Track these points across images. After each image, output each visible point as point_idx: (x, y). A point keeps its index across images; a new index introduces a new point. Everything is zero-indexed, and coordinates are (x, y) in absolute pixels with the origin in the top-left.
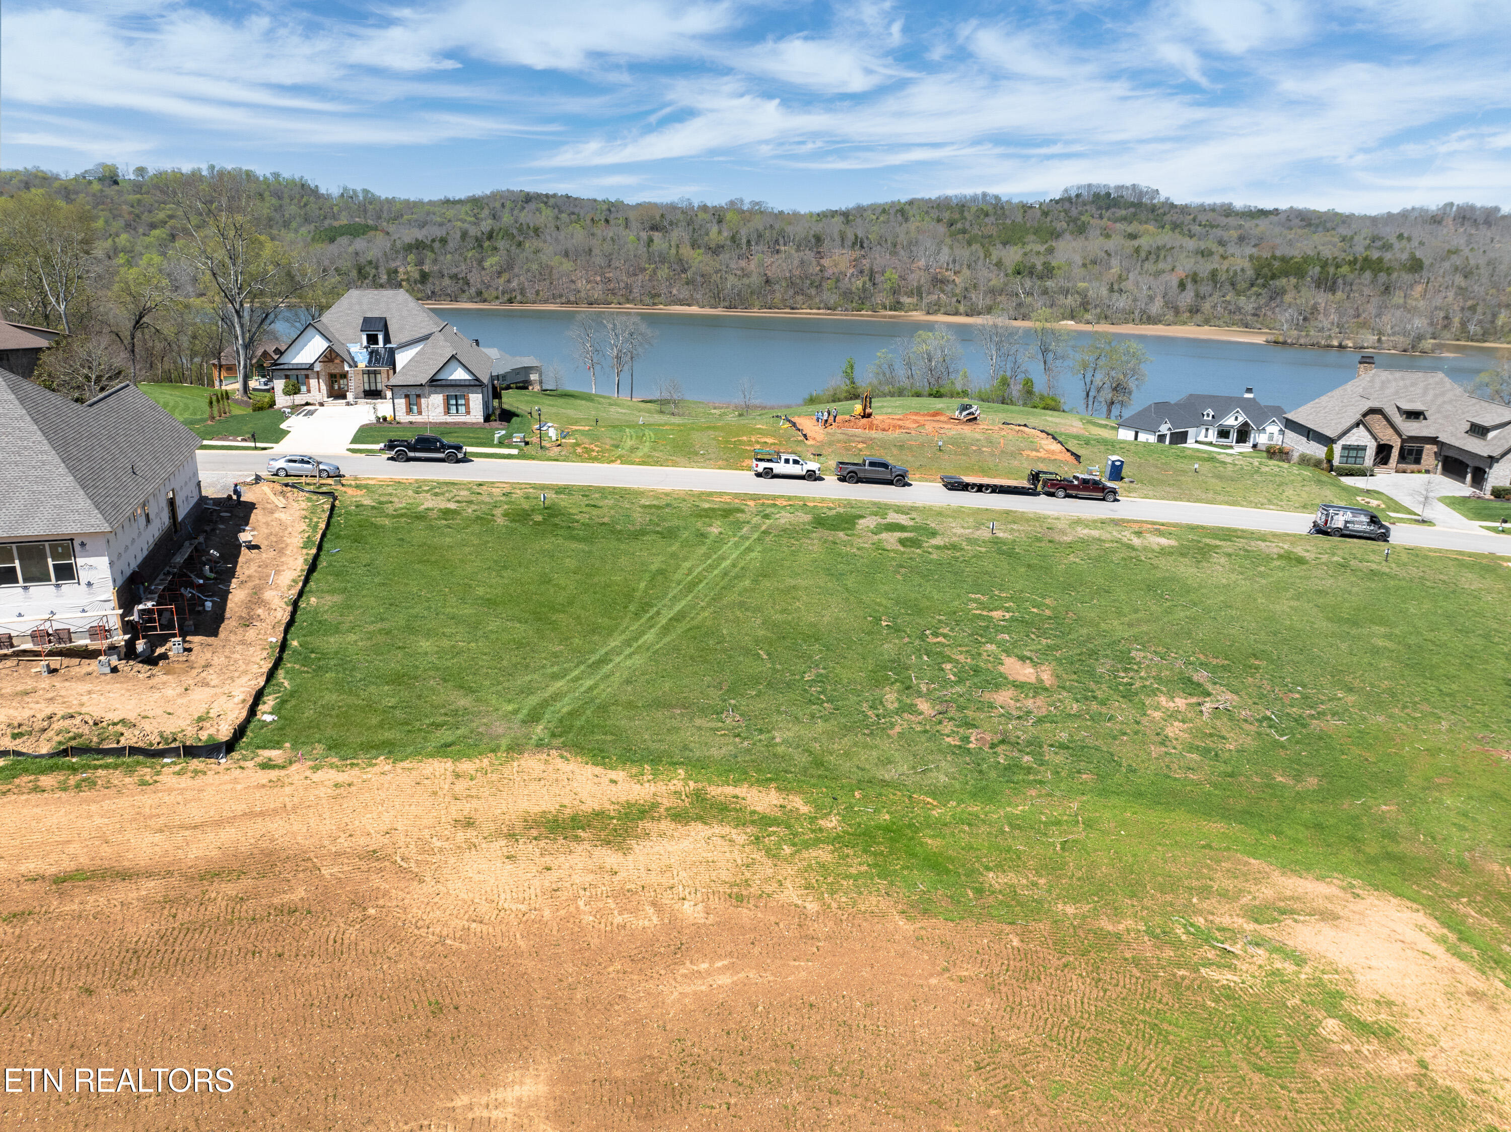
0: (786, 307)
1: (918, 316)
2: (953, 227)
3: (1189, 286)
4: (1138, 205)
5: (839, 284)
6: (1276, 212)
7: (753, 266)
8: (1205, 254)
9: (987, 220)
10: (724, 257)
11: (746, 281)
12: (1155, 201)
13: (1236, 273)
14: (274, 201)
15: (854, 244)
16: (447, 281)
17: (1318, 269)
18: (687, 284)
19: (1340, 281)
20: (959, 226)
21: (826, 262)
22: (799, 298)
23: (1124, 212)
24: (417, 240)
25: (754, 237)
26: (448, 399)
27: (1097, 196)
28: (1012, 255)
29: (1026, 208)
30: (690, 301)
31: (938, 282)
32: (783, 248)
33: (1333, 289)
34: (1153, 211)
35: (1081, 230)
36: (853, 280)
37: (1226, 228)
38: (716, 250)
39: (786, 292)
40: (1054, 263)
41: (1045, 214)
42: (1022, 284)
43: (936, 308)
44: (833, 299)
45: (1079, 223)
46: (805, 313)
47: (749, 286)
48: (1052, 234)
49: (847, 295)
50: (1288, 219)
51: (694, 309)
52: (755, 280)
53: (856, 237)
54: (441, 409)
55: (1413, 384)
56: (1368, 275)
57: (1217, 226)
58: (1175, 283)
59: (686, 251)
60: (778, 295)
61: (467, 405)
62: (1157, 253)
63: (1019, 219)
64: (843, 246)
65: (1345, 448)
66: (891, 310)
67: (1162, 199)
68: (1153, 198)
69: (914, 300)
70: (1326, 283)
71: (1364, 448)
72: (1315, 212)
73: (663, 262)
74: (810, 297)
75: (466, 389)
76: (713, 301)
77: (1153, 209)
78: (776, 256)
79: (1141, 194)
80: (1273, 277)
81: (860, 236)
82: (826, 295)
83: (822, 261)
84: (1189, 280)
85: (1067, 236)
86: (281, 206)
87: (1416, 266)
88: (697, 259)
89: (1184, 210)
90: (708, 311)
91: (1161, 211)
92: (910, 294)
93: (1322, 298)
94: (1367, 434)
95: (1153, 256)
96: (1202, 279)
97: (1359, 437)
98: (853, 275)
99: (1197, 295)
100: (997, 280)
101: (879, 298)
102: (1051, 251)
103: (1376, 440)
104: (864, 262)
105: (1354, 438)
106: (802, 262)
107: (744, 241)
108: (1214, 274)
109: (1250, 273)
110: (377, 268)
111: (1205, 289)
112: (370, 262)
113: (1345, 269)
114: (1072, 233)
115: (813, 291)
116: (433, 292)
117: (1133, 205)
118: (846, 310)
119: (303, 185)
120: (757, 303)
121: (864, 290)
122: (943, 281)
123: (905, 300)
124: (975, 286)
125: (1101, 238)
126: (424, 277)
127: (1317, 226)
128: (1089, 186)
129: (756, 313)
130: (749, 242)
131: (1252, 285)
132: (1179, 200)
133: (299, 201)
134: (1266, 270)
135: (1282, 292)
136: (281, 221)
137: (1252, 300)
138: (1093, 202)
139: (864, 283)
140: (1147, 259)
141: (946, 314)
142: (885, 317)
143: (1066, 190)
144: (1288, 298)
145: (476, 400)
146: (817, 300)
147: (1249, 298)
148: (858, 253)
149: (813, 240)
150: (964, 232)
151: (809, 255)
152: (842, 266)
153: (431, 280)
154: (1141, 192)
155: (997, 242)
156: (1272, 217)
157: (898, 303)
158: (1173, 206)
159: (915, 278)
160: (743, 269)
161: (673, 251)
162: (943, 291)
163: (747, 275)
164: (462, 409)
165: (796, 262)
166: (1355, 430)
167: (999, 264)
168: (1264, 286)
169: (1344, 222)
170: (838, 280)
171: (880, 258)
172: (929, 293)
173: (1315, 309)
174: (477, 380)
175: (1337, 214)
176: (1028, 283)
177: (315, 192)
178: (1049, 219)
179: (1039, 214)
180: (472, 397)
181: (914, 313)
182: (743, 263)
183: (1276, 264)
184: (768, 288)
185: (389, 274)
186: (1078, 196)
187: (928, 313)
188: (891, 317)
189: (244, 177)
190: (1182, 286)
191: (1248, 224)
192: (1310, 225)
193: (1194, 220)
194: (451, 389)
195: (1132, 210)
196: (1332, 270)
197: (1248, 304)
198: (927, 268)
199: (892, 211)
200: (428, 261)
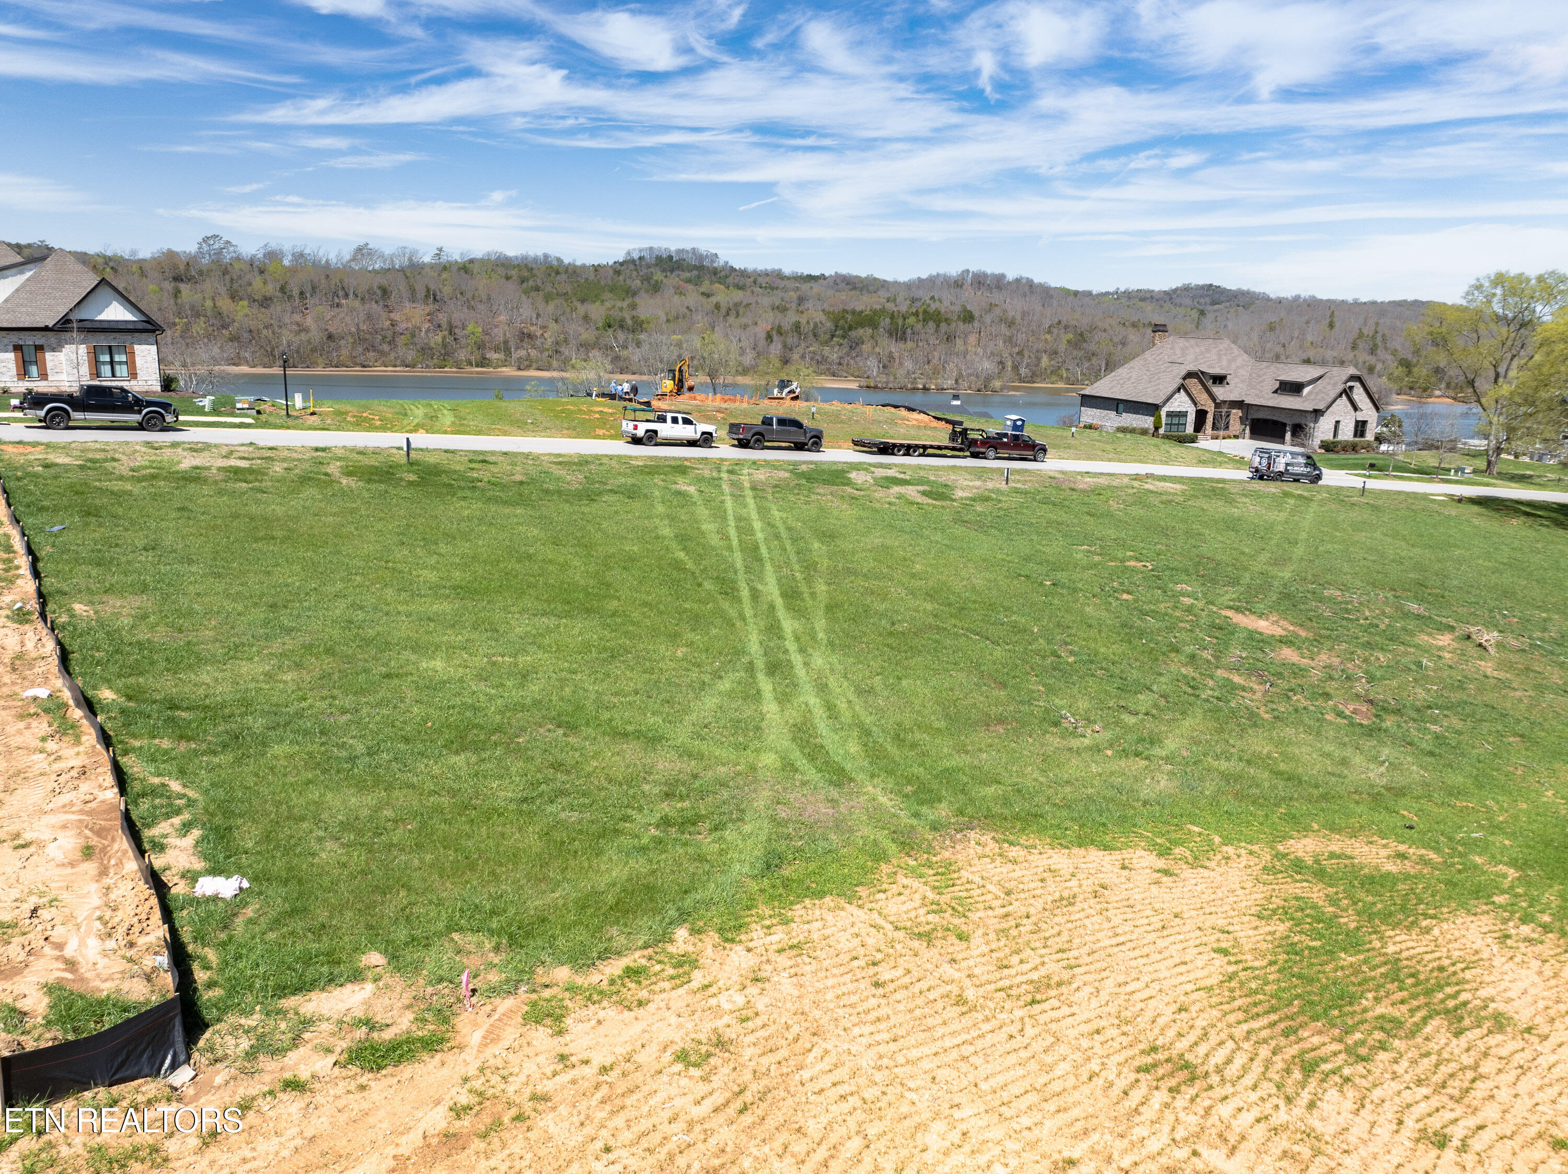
0: (356, 364)
1: (509, 371)
2: (525, 285)
3: (775, 338)
4: (700, 268)
5: (416, 340)
6: (822, 277)
7: (309, 321)
8: (782, 309)
9: (558, 277)
10: (276, 308)
11: (303, 336)
12: (715, 265)
13: (816, 325)
15: (427, 297)
17: (888, 320)
18: (231, 340)
19: (909, 331)
20: (531, 283)
21: (395, 316)
22: (371, 354)
23: (688, 275)
25: (308, 289)
26: (95, 352)
27: (659, 259)
28: (597, 311)
29: (597, 268)
30: (236, 361)
31: (526, 337)
32: (344, 301)
33: (903, 338)
34: (715, 274)
35: (656, 288)
36: (430, 335)
37: (785, 289)
38: (265, 302)
39: (353, 348)
40: (643, 317)
41: (618, 273)
42: (615, 338)
43: (526, 363)
44: (410, 356)
45: (653, 282)
46: (379, 370)
47: (309, 342)
48: (627, 292)
49: (425, 351)
50: (835, 283)
51: (245, 369)
52: (316, 335)
53: (428, 291)
55: (1208, 351)
56: (931, 324)
57: (777, 288)
58: (762, 335)
59: (225, 304)
60: (345, 352)
61: (131, 363)
62: (734, 310)
63: (592, 277)
64: (413, 300)
65: (1170, 415)
66: (477, 366)
67: (722, 263)
68: (713, 261)
69: (501, 356)
70: (899, 333)
71: (1184, 414)
72: (857, 277)
73: (198, 315)
74: (382, 353)
75: (128, 337)
76: (266, 360)
77: (715, 272)
78: (336, 310)
79: (701, 257)
80: (850, 328)
81: (432, 287)
82: (401, 351)
83: (392, 315)
84: (774, 333)
85: (643, 294)
87: (968, 317)
88: (242, 312)
89: (743, 273)
90: (260, 370)
91: (723, 274)
92: (497, 349)
93: (894, 348)
94: (1187, 399)
95: (733, 312)
96: (787, 332)
97: (1181, 403)
98: (428, 331)
99: (785, 346)
100: (587, 335)
101: (462, 355)
102: (633, 307)
103: (1195, 404)
104: (440, 316)
105: (1177, 404)
106: (369, 317)
107: (296, 293)
108: (797, 327)
109: (829, 325)
111: (791, 340)
113: (911, 320)
114: (647, 291)
115: (386, 347)
117: (696, 268)
118: (427, 366)
120: (320, 360)
121: (444, 345)
122: (530, 336)
123: (493, 356)
124: (566, 341)
125: (676, 297)
127: (861, 290)
128: (651, 248)
129: (319, 371)
130: (302, 293)
131: (833, 336)
132: (738, 264)
134: (841, 322)
135: (859, 342)
137: (836, 349)
138: (657, 265)
139: (444, 338)
140: (728, 314)
141: (538, 369)
142: (472, 373)
143: (629, 253)
144: (866, 347)
145: (147, 356)
146: (393, 355)
147: (833, 347)
148: (431, 307)
149: (379, 292)
150: (537, 289)
151: (376, 308)
152: (416, 321)
154: (701, 256)
155: (574, 299)
156: (821, 281)
157: (484, 358)
158: (732, 269)
159: (499, 334)
160: (298, 324)
161: (209, 303)
162: (534, 347)
163: (306, 330)
164: (122, 368)
165: (362, 316)
166: (1177, 395)
167: (586, 318)
168: (844, 337)
169: (883, 286)
170: (413, 336)
171: (458, 313)
172: (517, 348)
173: (891, 357)
174: (149, 321)
175: (875, 279)
176: (621, 336)
178: (621, 278)
179: (611, 272)
180: (140, 349)
181: (504, 369)
182: (297, 317)
183: (849, 317)
184: (332, 344)
186: (641, 258)
187: (519, 369)
188: (477, 373)
190: (769, 337)
191: (805, 287)
192: (855, 288)
193: (755, 282)
194: (101, 336)
195: (695, 273)
196: (900, 322)
197: (833, 354)
198: (510, 323)
199: (454, 269)
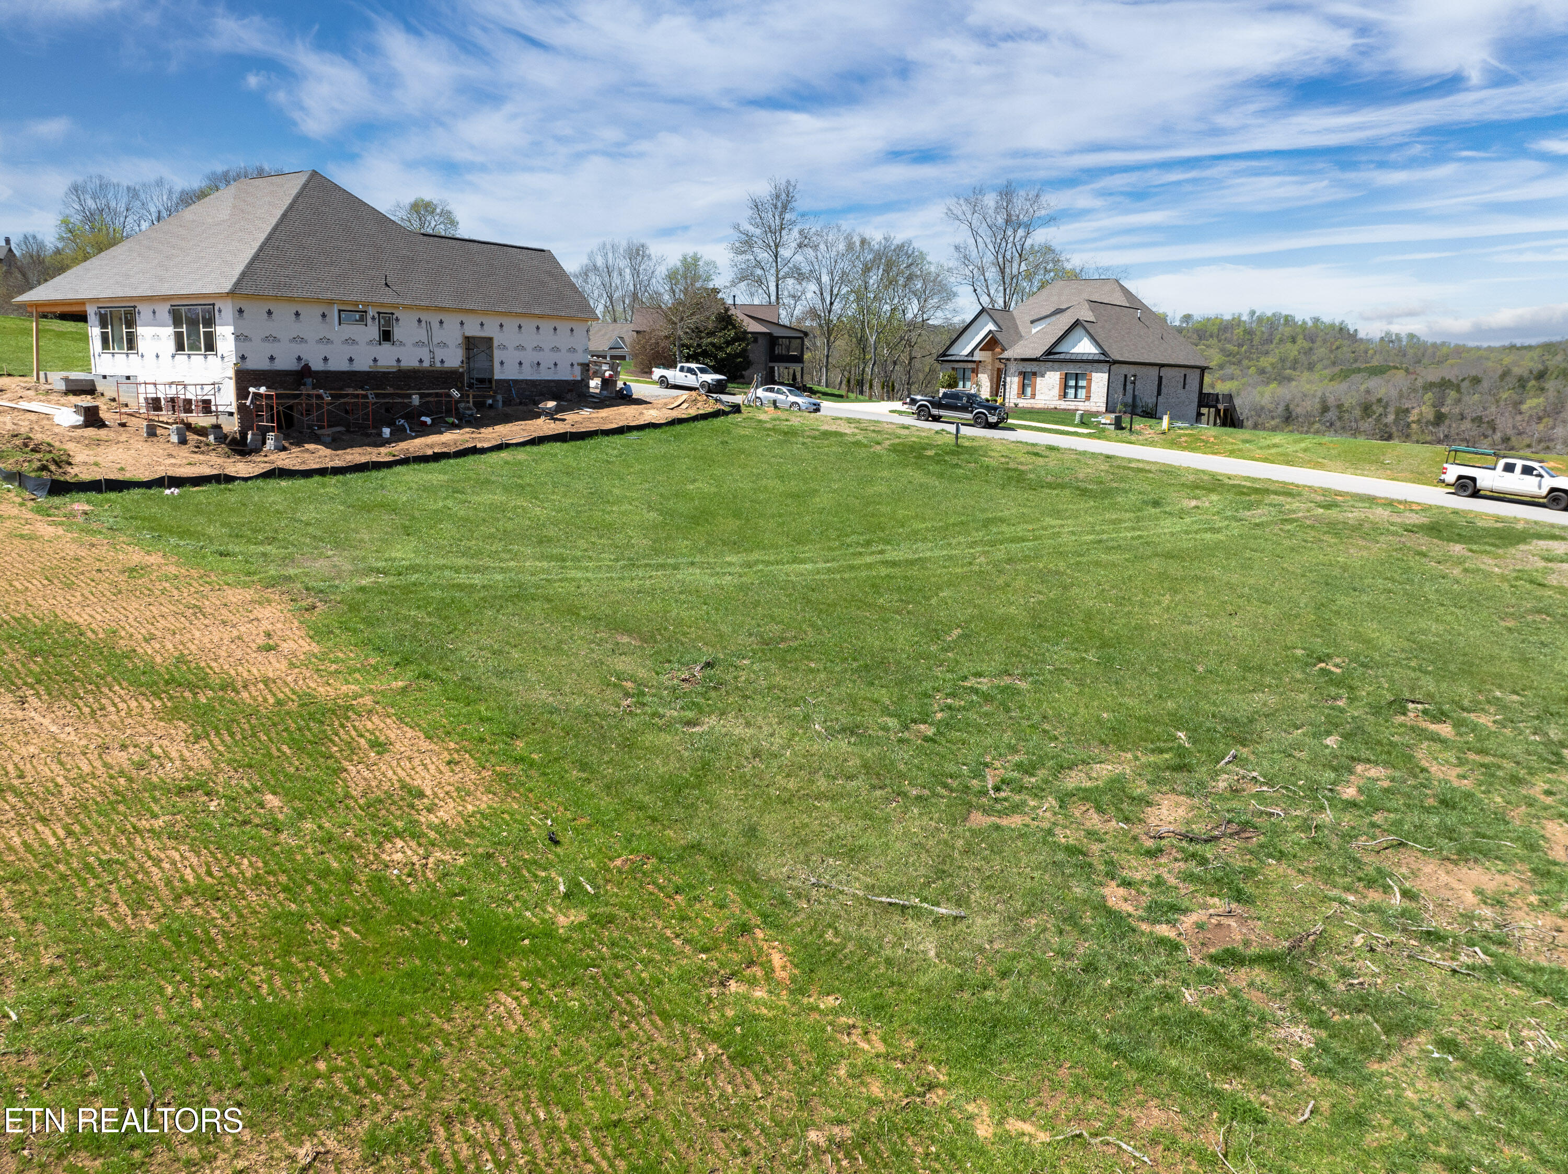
14: (1306, 345)
16: (1466, 425)
24: (1443, 379)
26: (1067, 377)
54: (1056, 391)
61: (1088, 388)
75: (1089, 366)
86: (1311, 349)
110: (1385, 407)
112: (1379, 401)
116: (1446, 436)
119: (1341, 329)
126: (1439, 419)
133: (1332, 344)
136: (1306, 363)
145: (1099, 381)
153: (1447, 422)
164: (1082, 393)
174: (1104, 353)
177: (1353, 337)
180: (1095, 376)
185: (1397, 414)
189: (1282, 321)
194: (1071, 365)
200: (1449, 401)
